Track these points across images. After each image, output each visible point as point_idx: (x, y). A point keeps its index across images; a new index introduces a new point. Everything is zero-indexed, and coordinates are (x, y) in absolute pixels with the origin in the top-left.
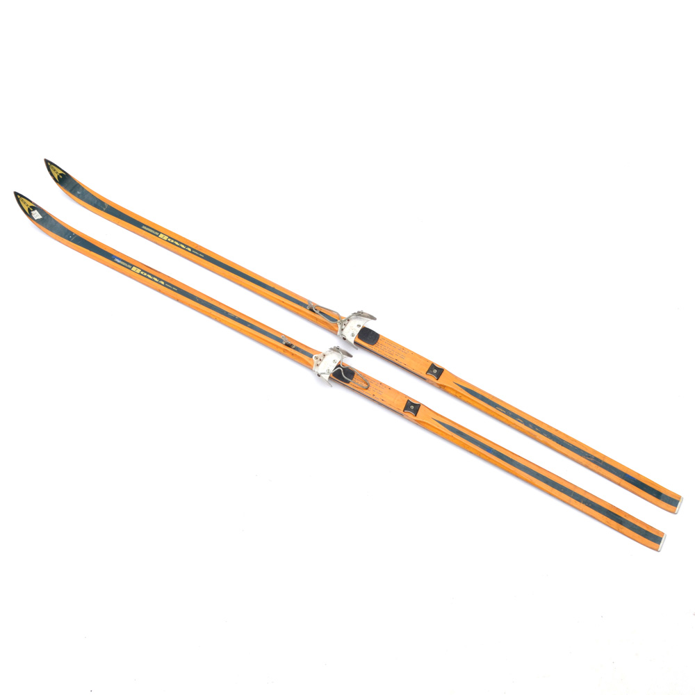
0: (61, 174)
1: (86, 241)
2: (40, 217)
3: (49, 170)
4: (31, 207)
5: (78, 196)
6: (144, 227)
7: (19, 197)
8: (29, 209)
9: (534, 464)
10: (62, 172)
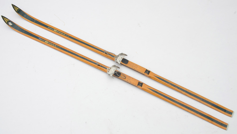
0: (18, 10)
1: (29, 33)
2: (11, 24)
3: (14, 8)
4: (8, 21)
5: (25, 17)
6: (48, 27)
7: (3, 17)
8: (7, 22)
9: (181, 101)
10: (18, 9)
